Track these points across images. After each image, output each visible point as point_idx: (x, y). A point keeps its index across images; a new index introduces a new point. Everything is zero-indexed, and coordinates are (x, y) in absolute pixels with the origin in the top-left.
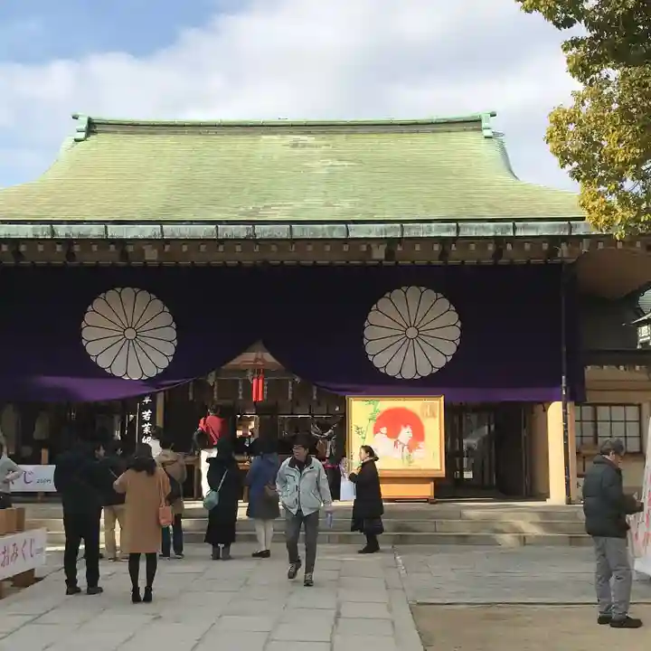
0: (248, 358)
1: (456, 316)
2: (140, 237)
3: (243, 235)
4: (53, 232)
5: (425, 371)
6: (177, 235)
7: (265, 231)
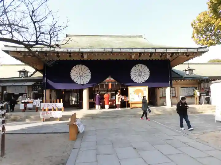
0: (108, 79)
1: (149, 70)
2: (87, 51)
3: (110, 51)
4: (67, 50)
5: (143, 81)
6: (95, 51)
7: (115, 50)
